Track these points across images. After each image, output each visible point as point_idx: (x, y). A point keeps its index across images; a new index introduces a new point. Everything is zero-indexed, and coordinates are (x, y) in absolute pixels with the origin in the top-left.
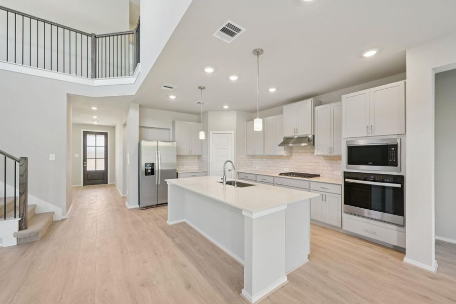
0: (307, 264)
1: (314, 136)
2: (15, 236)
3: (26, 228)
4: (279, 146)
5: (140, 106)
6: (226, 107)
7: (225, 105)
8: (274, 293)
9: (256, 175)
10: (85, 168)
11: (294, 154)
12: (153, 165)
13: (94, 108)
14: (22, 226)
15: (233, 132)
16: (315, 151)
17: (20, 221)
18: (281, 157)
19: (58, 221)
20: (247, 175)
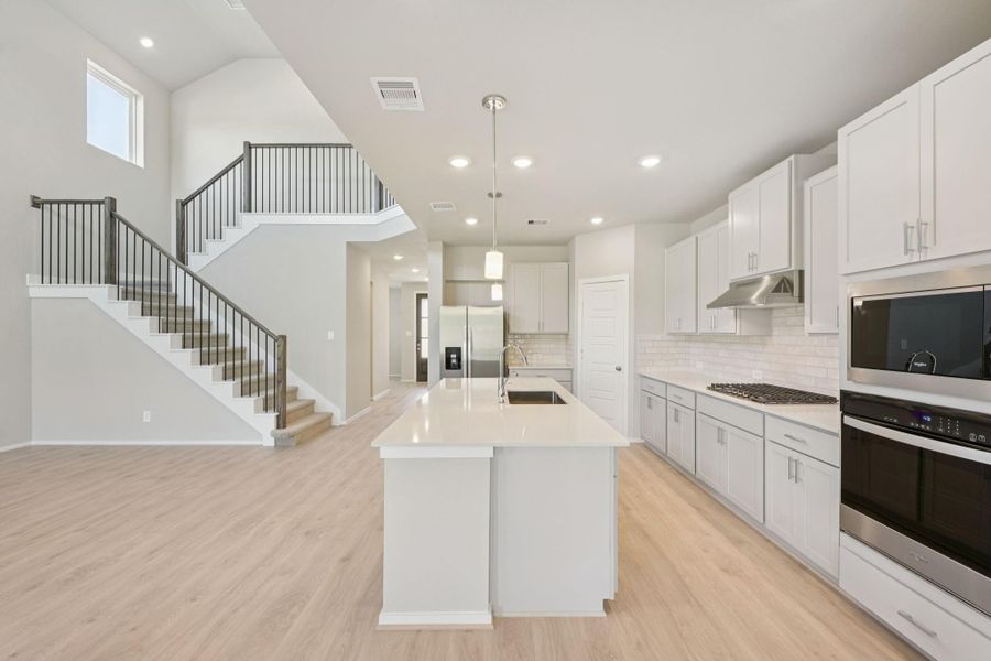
0: (591, 621)
1: (801, 273)
2: (272, 435)
3: (284, 427)
4: (709, 306)
5: (446, 245)
6: (597, 221)
7: (594, 217)
8: (437, 632)
9: (666, 384)
10: (419, 353)
11: (776, 331)
12: (458, 350)
13: (398, 257)
14: (281, 423)
15: (626, 277)
16: (807, 320)
17: (278, 417)
18: (726, 339)
19: (335, 427)
20: (652, 383)
